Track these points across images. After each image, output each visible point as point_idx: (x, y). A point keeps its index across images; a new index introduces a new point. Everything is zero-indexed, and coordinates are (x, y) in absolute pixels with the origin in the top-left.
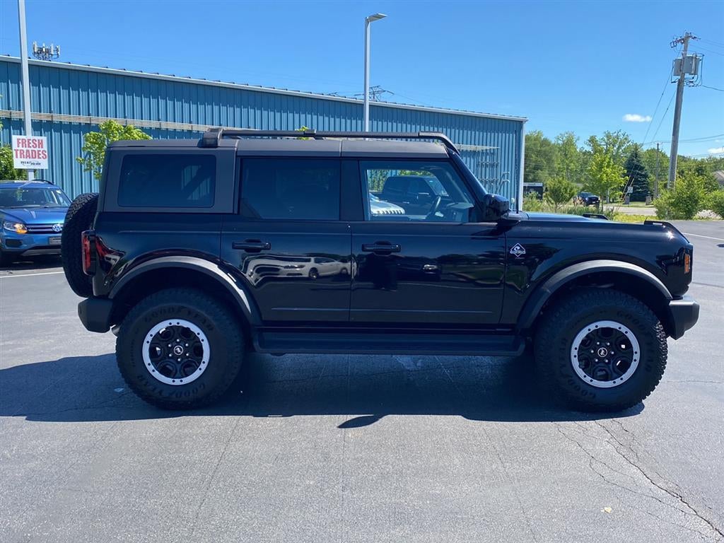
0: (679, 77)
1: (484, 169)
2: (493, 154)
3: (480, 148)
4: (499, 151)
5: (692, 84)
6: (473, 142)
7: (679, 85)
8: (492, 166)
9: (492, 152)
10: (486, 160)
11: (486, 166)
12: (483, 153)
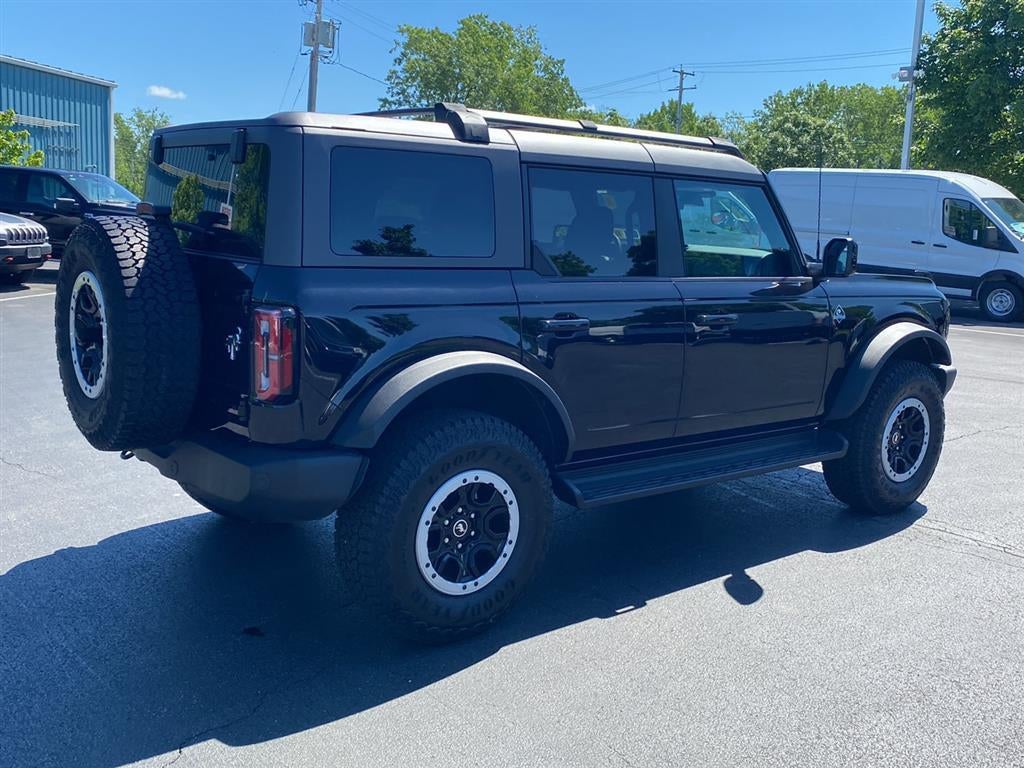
0: (312, 49)
1: (56, 158)
2: (69, 134)
3: (49, 123)
4: (78, 130)
5: (326, 60)
6: (37, 113)
7: (312, 60)
8: (70, 153)
9: (68, 131)
10: (59, 143)
11: (61, 153)
12: (54, 132)
